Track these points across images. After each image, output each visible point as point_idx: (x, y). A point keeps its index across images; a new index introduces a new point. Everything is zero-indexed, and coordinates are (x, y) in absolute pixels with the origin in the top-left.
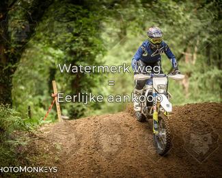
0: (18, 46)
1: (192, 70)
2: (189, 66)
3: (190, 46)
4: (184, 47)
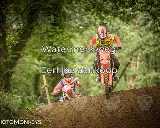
0: (14, 56)
1: (137, 73)
2: (134, 71)
3: (135, 56)
4: (131, 57)
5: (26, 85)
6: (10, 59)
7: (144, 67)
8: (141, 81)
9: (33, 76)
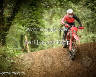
0: (8, 24)
1: (82, 34)
2: (80, 33)
5: (15, 41)
6: (6, 26)
7: (86, 31)
8: (84, 39)
9: (20, 36)
